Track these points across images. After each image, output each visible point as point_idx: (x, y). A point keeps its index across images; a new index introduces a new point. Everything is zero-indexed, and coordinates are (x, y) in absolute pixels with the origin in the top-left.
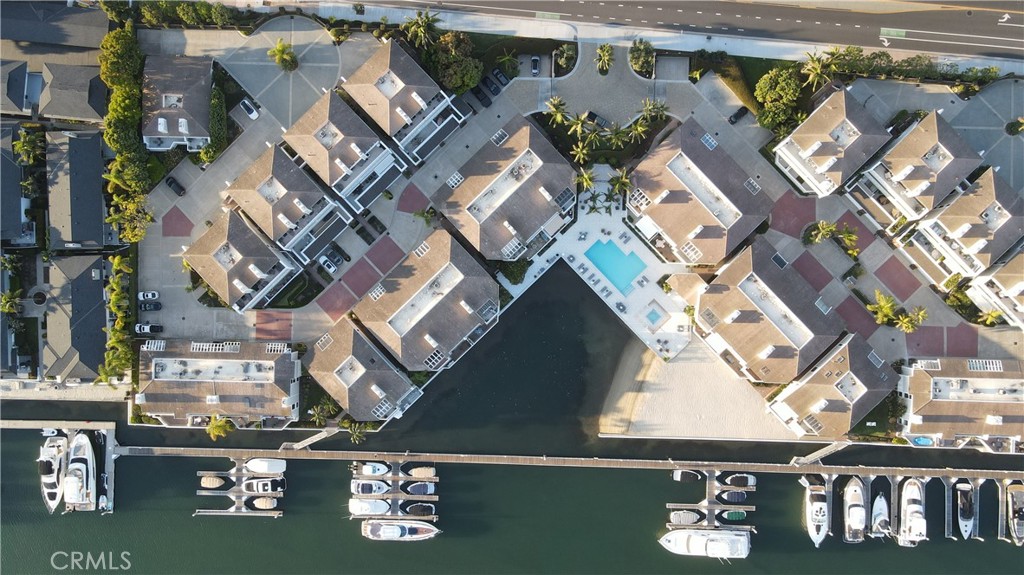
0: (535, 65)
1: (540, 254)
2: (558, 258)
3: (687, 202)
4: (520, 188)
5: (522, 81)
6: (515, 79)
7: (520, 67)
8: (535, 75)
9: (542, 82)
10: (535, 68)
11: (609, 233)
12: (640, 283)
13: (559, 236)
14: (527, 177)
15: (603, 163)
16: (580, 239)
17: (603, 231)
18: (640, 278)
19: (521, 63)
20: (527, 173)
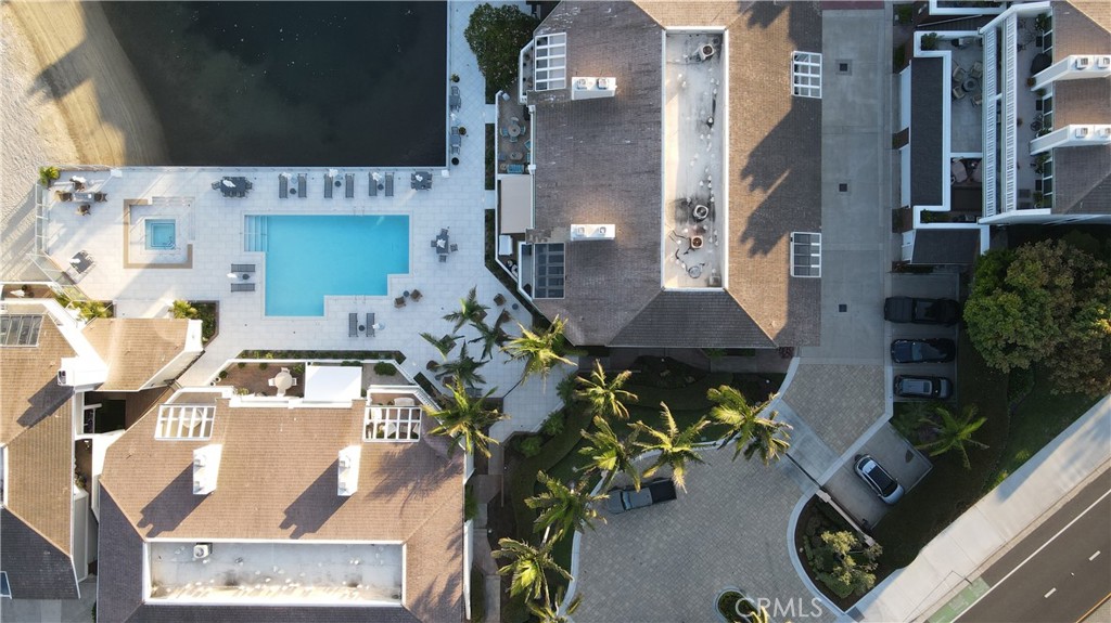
0: (881, 482)
1: (490, 128)
2: (449, 158)
3: (287, 512)
4: (657, 190)
5: (872, 422)
6: (889, 413)
7: (903, 446)
8: (859, 460)
9: (830, 459)
10: (875, 473)
11: (400, 302)
12: (245, 270)
13: (489, 200)
14: (668, 227)
15: (546, 425)
16: (444, 235)
17: (416, 295)
18: (258, 278)
19: (909, 456)
20: (676, 235)
